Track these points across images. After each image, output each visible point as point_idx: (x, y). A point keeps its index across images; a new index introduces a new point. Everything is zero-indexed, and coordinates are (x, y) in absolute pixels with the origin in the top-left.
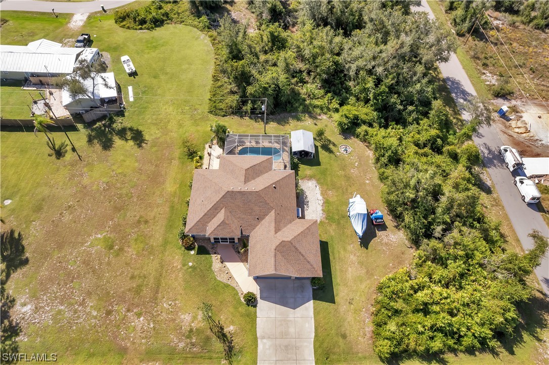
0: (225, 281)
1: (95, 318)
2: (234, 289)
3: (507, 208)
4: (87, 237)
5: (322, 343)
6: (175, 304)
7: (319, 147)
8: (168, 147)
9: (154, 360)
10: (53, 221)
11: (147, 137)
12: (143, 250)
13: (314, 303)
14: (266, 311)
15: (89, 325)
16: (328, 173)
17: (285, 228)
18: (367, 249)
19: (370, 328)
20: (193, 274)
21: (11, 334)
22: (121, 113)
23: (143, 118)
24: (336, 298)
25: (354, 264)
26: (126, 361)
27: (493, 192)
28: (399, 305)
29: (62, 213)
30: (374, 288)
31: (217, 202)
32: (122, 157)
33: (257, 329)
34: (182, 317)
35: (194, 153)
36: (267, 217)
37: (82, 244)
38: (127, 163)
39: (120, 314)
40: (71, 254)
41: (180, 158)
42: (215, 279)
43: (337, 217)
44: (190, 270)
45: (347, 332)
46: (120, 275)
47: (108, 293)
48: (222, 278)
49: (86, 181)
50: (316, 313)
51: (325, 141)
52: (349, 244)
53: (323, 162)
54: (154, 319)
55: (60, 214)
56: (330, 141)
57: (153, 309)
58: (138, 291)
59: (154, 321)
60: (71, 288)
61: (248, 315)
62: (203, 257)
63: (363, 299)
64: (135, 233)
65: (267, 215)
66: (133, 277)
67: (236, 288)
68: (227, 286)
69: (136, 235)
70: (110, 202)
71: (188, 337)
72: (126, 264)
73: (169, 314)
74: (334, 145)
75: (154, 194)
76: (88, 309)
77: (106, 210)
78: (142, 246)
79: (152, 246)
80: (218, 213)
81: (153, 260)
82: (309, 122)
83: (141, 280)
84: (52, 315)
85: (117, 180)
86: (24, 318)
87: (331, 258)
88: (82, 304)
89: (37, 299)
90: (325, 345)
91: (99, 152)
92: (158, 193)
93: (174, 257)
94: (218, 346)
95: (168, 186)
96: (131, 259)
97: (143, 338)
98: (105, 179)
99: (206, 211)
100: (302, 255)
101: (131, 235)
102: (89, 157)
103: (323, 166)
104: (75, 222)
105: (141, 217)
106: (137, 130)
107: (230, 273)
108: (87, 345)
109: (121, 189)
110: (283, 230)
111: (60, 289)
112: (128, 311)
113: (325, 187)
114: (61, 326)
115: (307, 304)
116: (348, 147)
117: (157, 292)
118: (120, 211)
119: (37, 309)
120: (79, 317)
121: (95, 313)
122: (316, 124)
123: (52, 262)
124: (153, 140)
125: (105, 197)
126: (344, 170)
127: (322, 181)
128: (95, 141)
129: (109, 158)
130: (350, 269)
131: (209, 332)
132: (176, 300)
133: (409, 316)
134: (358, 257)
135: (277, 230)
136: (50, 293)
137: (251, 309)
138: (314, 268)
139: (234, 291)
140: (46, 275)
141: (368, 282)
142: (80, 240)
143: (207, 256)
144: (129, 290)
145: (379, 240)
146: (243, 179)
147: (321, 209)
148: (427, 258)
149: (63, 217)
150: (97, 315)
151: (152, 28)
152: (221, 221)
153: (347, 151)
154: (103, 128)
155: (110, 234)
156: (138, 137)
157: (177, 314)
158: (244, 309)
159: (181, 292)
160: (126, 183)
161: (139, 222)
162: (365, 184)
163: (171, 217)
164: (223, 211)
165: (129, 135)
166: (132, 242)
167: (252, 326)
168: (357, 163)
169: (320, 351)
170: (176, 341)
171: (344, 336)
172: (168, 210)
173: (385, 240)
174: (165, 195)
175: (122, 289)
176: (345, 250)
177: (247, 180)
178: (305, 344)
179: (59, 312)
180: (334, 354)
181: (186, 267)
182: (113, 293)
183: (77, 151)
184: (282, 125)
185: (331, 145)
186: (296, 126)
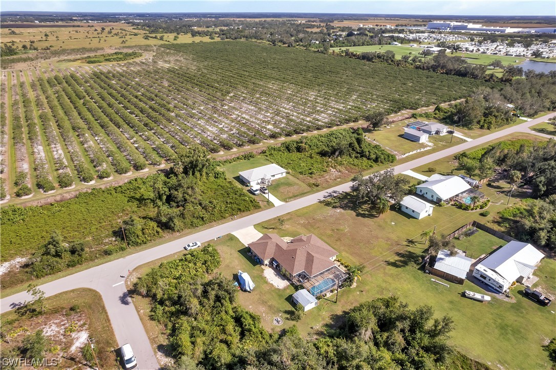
3: (147, 339)
5: (236, 241)
7: (295, 311)
10: (369, 226)
11: (390, 267)
13: (246, 246)
18: (233, 274)
19: (219, 251)
21: (334, 207)
23: (408, 274)
25: (236, 266)
26: (295, 215)
27: (156, 348)
29: (370, 229)
30: (223, 262)
32: (384, 254)
34: (289, 227)
37: (348, 227)
38: (378, 253)
40: (347, 223)
46: (323, 226)
47: (320, 222)
49: (381, 240)
51: (295, 317)
53: (286, 302)
56: (293, 320)
57: (301, 225)
58: (312, 226)
59: (298, 223)
60: (333, 218)
66: (319, 227)
69: (334, 236)
70: (360, 239)
71: (283, 225)
74: (287, 319)
76: (321, 217)
77: (357, 237)
82: (318, 327)
84: (329, 213)
86: (336, 210)
88: (325, 218)
89: (339, 213)
90: (234, 241)
91: (397, 251)
96: (326, 230)
97: (296, 220)
98: (376, 244)
102: (397, 247)
103: (283, 299)
104: (361, 229)
105: (341, 241)
106: (400, 267)
108: (311, 214)
109: (364, 245)
110: (275, 247)
111: (336, 217)
112: (309, 222)
114: (323, 213)
116: (277, 323)
121: (318, 218)
122: (312, 328)
123: (350, 220)
124: (385, 267)
125: (365, 240)
126: (270, 306)
127: (277, 292)
128: (407, 253)
129: (388, 251)
132: (296, 228)
135: (277, 245)
140: (346, 217)
141: (226, 263)
142: (351, 227)
146: (311, 253)
153: (276, 321)
154: (415, 259)
155: (344, 232)
162: (251, 305)
165: (399, 263)
171: (228, 246)
175: (317, 224)
177: (309, 254)
178: (242, 238)
183: (406, 246)
184: (333, 315)
185: (289, 317)
186: (323, 319)
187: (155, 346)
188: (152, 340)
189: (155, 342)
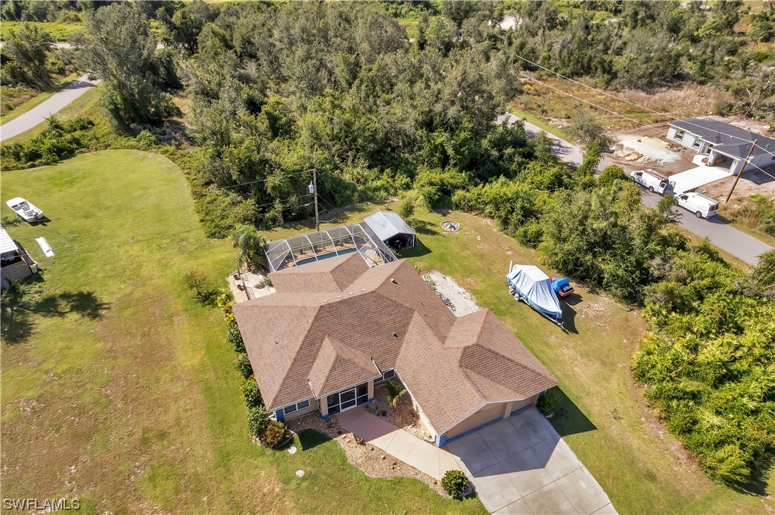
0: (389, 475)
2: (414, 482)
5: (630, 506)
8: (154, 301)
11: (104, 298)
12: (177, 493)
13: (567, 442)
14: (498, 493)
16: (449, 257)
17: (451, 333)
19: (675, 444)
20: (316, 489)
22: (35, 277)
23: (87, 275)
24: (591, 420)
25: (577, 359)
31: (309, 331)
32: (61, 344)
36: (410, 328)
41: (187, 311)
42: (367, 479)
43: (503, 308)
44: (305, 484)
45: (650, 466)
48: (379, 471)
50: (582, 456)
52: (549, 336)
62: (319, 450)
63: (630, 403)
64: (144, 465)
65: (408, 324)
67: (418, 477)
68: (399, 482)
69: (148, 469)
70: (58, 431)
74: (432, 225)
75: (158, 381)
78: (170, 485)
79: (196, 475)
80: (318, 350)
81: (209, 503)
82: (377, 209)
85: (61, 385)
90: (636, 506)
92: (166, 377)
93: (256, 477)
95: (182, 358)
98: (30, 393)
99: (294, 355)
100: (508, 360)
101: (134, 473)
105: (146, 430)
106: (81, 295)
107: (389, 455)
109: (78, 397)
110: (450, 336)
113: (459, 275)
115: (557, 449)
116: (452, 223)
126: (467, 249)
127: (447, 269)
129: (30, 354)
130: (576, 368)
134: (574, 348)
135: (441, 338)
137: (469, 502)
139: (416, 485)
141: (615, 376)
143: (327, 444)
145: (583, 316)
146: (334, 286)
147: (473, 303)
151: (56, 162)
152: (333, 359)
158: (455, 509)
160: (86, 383)
161: (145, 441)
163: (213, 407)
164: (327, 342)
165: (64, 305)
168: (479, 237)
171: (651, 477)
172: (201, 397)
173: (591, 313)
174: (183, 376)
176: (549, 346)
181: (294, 483)
184: (340, 223)
185: (428, 226)
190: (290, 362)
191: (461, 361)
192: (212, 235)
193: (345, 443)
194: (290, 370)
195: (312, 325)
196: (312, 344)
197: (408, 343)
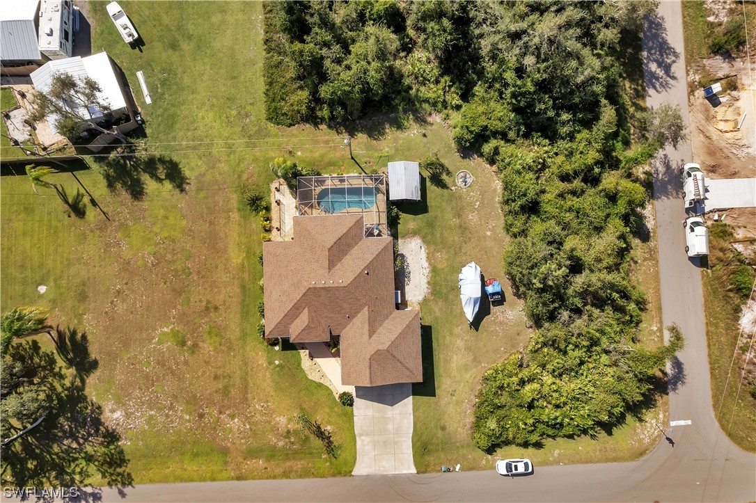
0: (317, 380)
1: (189, 421)
2: (327, 388)
3: (661, 264)
4: (152, 331)
5: (421, 437)
6: (268, 406)
7: (428, 180)
8: (219, 189)
9: (256, 458)
10: (106, 313)
11: (187, 173)
12: (220, 345)
13: (413, 399)
14: (363, 410)
15: (186, 428)
16: (438, 224)
17: (381, 328)
18: (477, 331)
19: (470, 419)
20: (282, 373)
21: (112, 439)
22: (139, 132)
23: (174, 139)
24: (437, 391)
25: (461, 350)
26: (230, 460)
27: (651, 239)
28: (504, 399)
29: (113, 301)
30: (480, 378)
31: (298, 301)
32: (162, 212)
33: (355, 428)
34: (278, 419)
35: (257, 199)
36: (359, 315)
37: (150, 340)
38: (171, 221)
39: (213, 417)
40: (141, 353)
41: (239, 210)
42: (307, 378)
43: (445, 291)
44: (278, 369)
45: (447, 424)
46: (202, 375)
47: (195, 396)
48: (313, 376)
49: (126, 253)
50: (415, 409)
51: (436, 168)
52: (457, 326)
53: (431, 206)
54: (248, 419)
55: (111, 303)
56: (442, 166)
57: (246, 410)
58: (225, 391)
59: (249, 422)
60: (155, 392)
61: (345, 414)
62: (289, 353)
63: (467, 389)
64: (206, 323)
65: (359, 312)
66: (216, 378)
67: (330, 387)
68: (320, 385)
69: (208, 327)
70: (165, 283)
71: (285, 437)
72: (205, 362)
73: (263, 416)
74: (449, 173)
75: (217, 267)
76: (179, 413)
77: (163, 294)
78: (218, 339)
79: (230, 339)
80: (300, 313)
81: (234, 356)
82: (414, 131)
83: (225, 380)
84: (145, 420)
85: (165, 249)
86: (118, 424)
87: (435, 345)
88: (171, 408)
89: (124, 405)
90: (424, 438)
91: (130, 204)
92: (221, 266)
93: (257, 354)
94: (317, 443)
95: (232, 254)
96: (209, 357)
97: (242, 439)
98: (149, 249)
99: (286, 312)
100: (400, 362)
101: (202, 326)
102: (119, 213)
103: (431, 213)
104: (132, 313)
105: (208, 302)
106: (171, 162)
107: (322, 370)
108: (189, 447)
109: (174, 262)
110: (379, 331)
111: (143, 394)
112: (221, 413)
113: (432, 248)
114: (158, 431)
115: (406, 400)
116: (468, 176)
117: (246, 392)
118: (181, 295)
119: (128, 416)
120: (172, 422)
121: (188, 417)
122: (425, 135)
123: (124, 362)
124: (197, 178)
125: (157, 275)
126: (459, 216)
128: (119, 186)
129: (147, 214)
130: (455, 356)
131: (307, 432)
132: (267, 402)
133: (513, 409)
134: (466, 341)
135: (372, 332)
136: (134, 398)
137: (348, 408)
138: (413, 374)
139: (328, 391)
140: (123, 379)
141: (474, 370)
142: (144, 335)
143: (294, 352)
144: (216, 392)
145: (493, 318)
146: (326, 264)
147: (426, 281)
148: (545, 344)
149: (115, 306)
150: (190, 419)
152: (306, 324)
153: (466, 182)
154: (122, 161)
155: (178, 327)
156: (175, 174)
157: (271, 416)
158: (339, 409)
159: (272, 393)
160: (177, 253)
161: (207, 309)
162: (485, 237)
163: (244, 301)
164: (306, 311)
165: (161, 172)
166: (206, 336)
167: (350, 425)
168: (478, 203)
169: (418, 444)
170: (275, 441)
171: (443, 428)
172: (238, 290)
173: (501, 318)
174: (231, 269)
175: (209, 391)
176: (451, 333)
177: (332, 265)
178: (403, 439)
179: (151, 417)
180: (432, 444)
181: (273, 365)
182: (200, 396)
183: (99, 204)
184: (375, 139)
185: (444, 174)
186: (396, 140)
187: (652, 244)
188: (652, 256)
189: (650, 250)
190: (283, 315)
191: (372, 356)
192: (270, 119)
193: (304, 354)
194: (282, 320)
195: (301, 298)
196: (297, 309)
197: (353, 324)
